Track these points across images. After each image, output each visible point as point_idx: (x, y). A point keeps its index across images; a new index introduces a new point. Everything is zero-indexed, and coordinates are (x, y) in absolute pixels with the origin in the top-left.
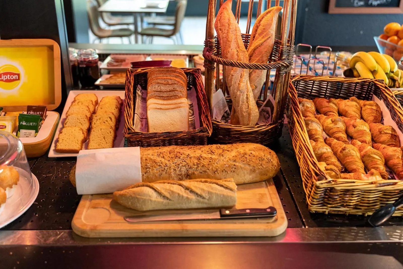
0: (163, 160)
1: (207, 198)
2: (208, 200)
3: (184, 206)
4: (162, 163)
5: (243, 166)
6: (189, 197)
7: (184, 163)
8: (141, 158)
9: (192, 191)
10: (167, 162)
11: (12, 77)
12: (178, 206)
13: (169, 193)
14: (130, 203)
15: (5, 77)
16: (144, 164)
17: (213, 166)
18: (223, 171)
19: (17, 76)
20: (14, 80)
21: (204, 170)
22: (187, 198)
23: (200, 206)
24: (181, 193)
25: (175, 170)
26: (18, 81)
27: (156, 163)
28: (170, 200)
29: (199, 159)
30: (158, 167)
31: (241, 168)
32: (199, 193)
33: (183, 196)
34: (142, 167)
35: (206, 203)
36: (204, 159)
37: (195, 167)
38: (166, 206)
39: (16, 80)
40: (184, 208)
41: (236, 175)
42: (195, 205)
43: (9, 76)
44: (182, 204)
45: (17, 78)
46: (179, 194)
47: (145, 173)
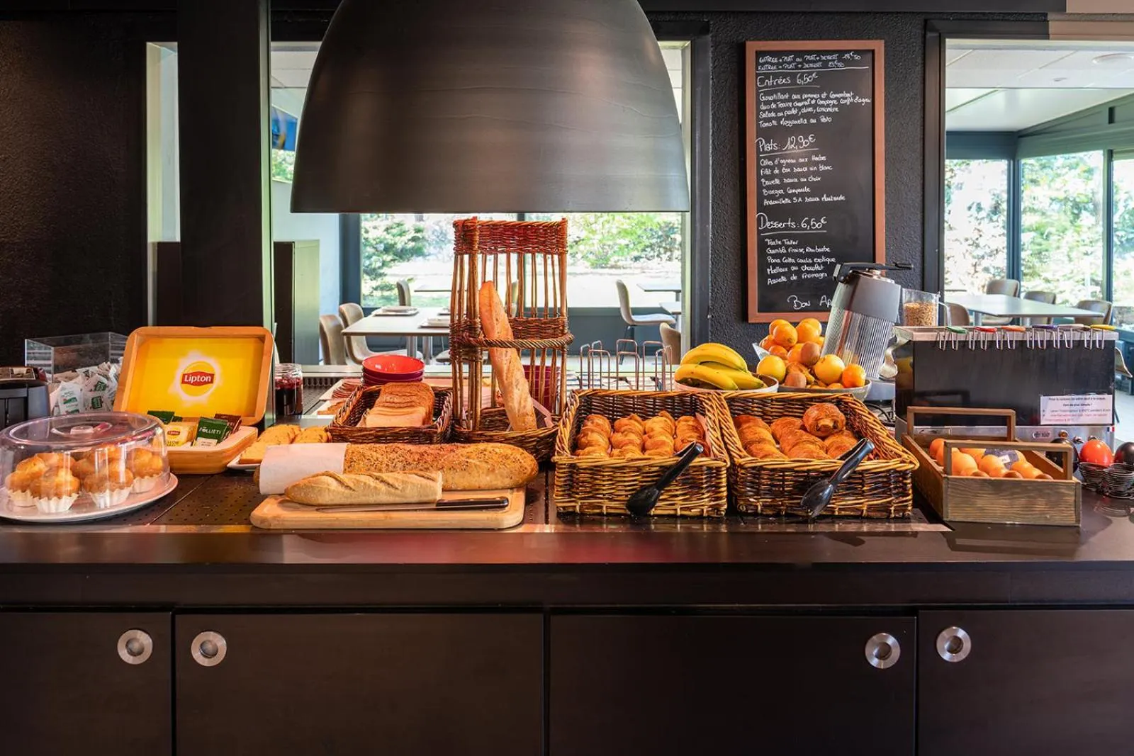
0: (375, 454)
1: (400, 488)
2: (401, 491)
3: (371, 499)
4: (372, 457)
5: (478, 463)
6: (377, 486)
7: (401, 458)
8: (347, 451)
9: (383, 481)
10: (379, 456)
11: (203, 379)
12: (363, 500)
13: (353, 482)
14: (302, 494)
15: (194, 379)
16: (348, 458)
17: (438, 463)
18: (450, 469)
19: (210, 378)
20: (205, 383)
21: (425, 466)
22: (375, 488)
23: (391, 499)
24: (368, 482)
25: (387, 465)
26: (211, 384)
27: (364, 457)
28: (354, 490)
29: (422, 455)
30: (367, 461)
31: (476, 466)
32: (391, 483)
33: (369, 486)
34: (345, 460)
35: (398, 496)
36: (428, 455)
37: (415, 463)
38: (347, 498)
39: (208, 383)
40: (370, 502)
41: (467, 474)
42: (384, 498)
43: (199, 377)
44: (368, 496)
45: (210, 380)
46: (365, 484)
47: (349, 467)
